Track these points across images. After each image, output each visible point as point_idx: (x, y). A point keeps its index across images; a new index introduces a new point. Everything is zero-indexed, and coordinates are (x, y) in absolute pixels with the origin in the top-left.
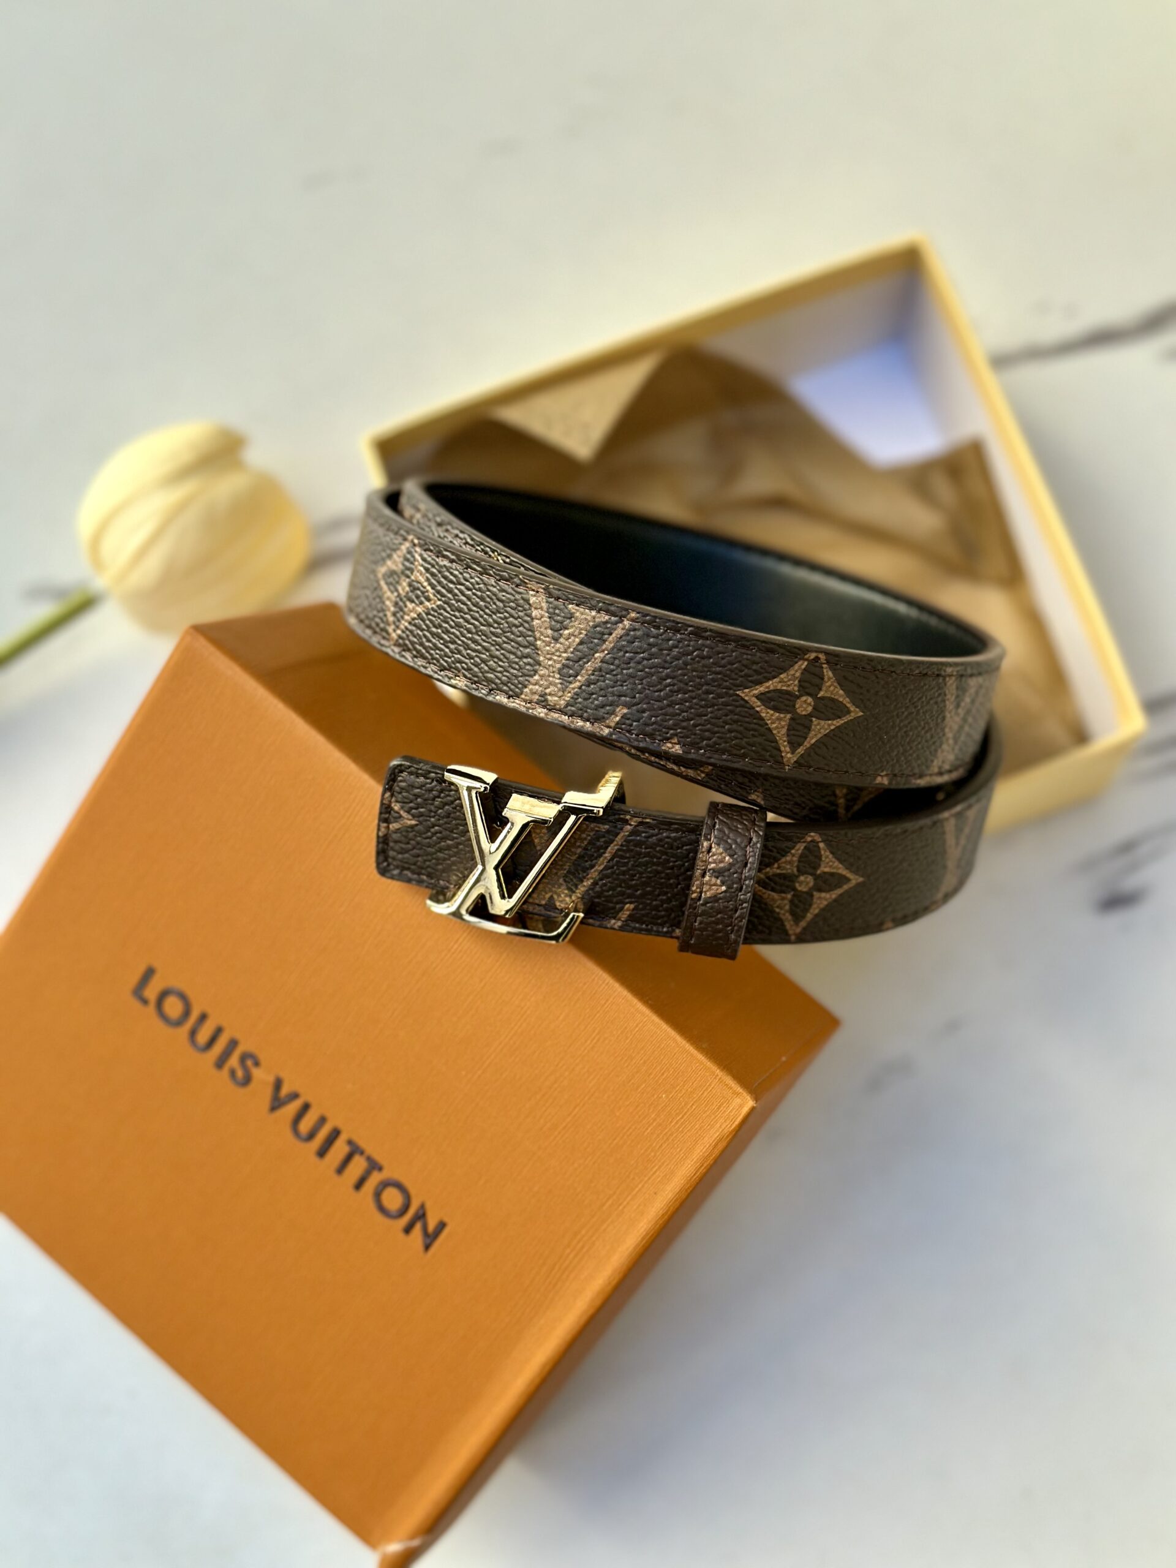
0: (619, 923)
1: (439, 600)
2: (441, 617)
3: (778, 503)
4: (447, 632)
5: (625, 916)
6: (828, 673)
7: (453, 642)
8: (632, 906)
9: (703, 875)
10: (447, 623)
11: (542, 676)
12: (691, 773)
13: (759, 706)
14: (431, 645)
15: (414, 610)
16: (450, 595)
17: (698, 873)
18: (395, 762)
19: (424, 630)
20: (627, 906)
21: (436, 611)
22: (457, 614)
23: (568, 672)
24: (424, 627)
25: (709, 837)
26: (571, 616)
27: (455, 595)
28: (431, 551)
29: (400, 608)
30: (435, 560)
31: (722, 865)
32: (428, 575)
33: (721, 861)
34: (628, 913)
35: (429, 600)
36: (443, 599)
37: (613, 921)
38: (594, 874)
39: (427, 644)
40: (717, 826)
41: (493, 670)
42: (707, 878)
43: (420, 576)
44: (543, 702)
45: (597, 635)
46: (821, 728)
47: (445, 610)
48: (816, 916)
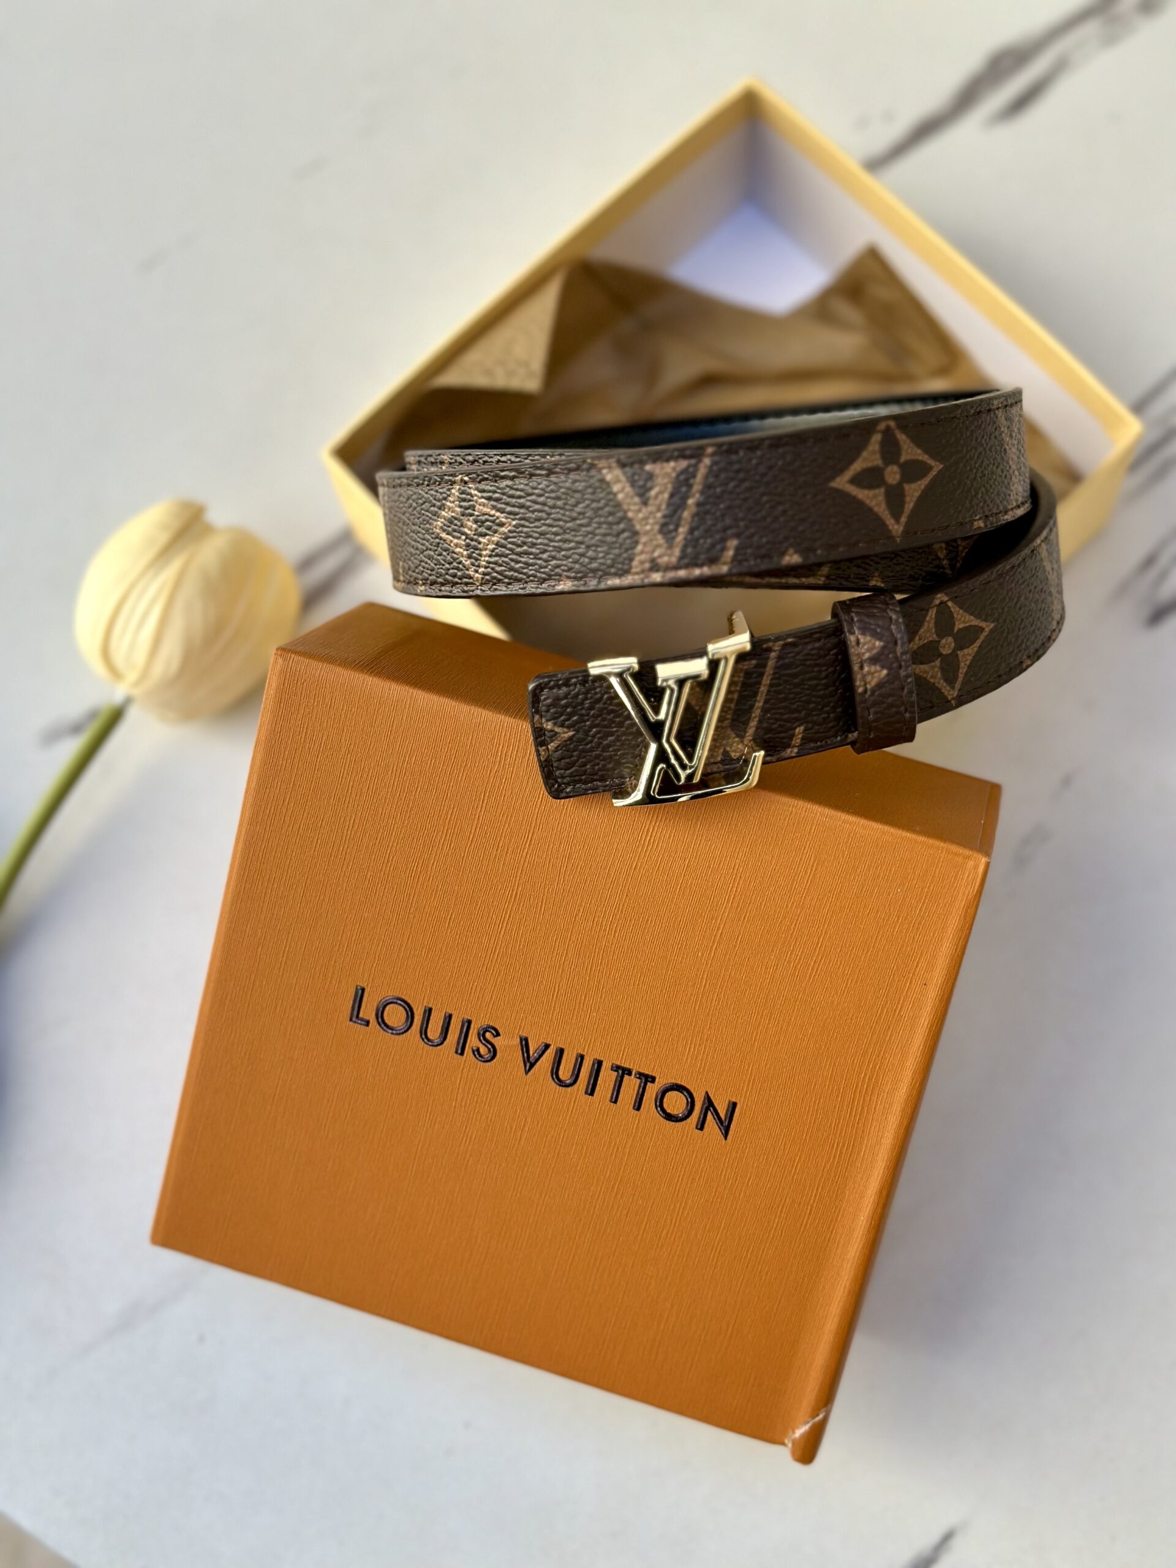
0: (796, 750)
1: (513, 520)
2: (523, 535)
3: (709, 381)
4: (534, 545)
5: (799, 741)
6: (902, 437)
7: (545, 551)
8: (802, 728)
9: (862, 668)
10: (531, 536)
11: (645, 544)
12: (812, 580)
13: (853, 490)
14: (522, 565)
15: (489, 543)
16: (522, 511)
17: (856, 668)
18: (531, 687)
19: (509, 554)
20: (797, 731)
21: (515, 532)
22: (537, 524)
23: (667, 528)
24: (508, 552)
25: (852, 631)
26: (651, 476)
27: (528, 508)
28: (487, 479)
29: (473, 549)
30: (494, 486)
31: (874, 652)
32: (492, 503)
33: (874, 647)
34: (800, 736)
35: (502, 525)
36: (517, 517)
37: (789, 750)
38: (757, 713)
39: (518, 566)
40: (856, 619)
41: (592, 559)
42: (866, 669)
43: (483, 507)
44: (655, 567)
45: (683, 483)
46: (914, 491)
47: (523, 526)
48: (966, 674)
